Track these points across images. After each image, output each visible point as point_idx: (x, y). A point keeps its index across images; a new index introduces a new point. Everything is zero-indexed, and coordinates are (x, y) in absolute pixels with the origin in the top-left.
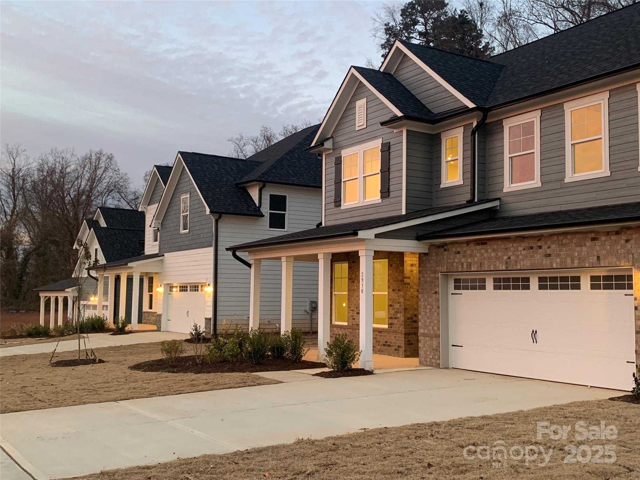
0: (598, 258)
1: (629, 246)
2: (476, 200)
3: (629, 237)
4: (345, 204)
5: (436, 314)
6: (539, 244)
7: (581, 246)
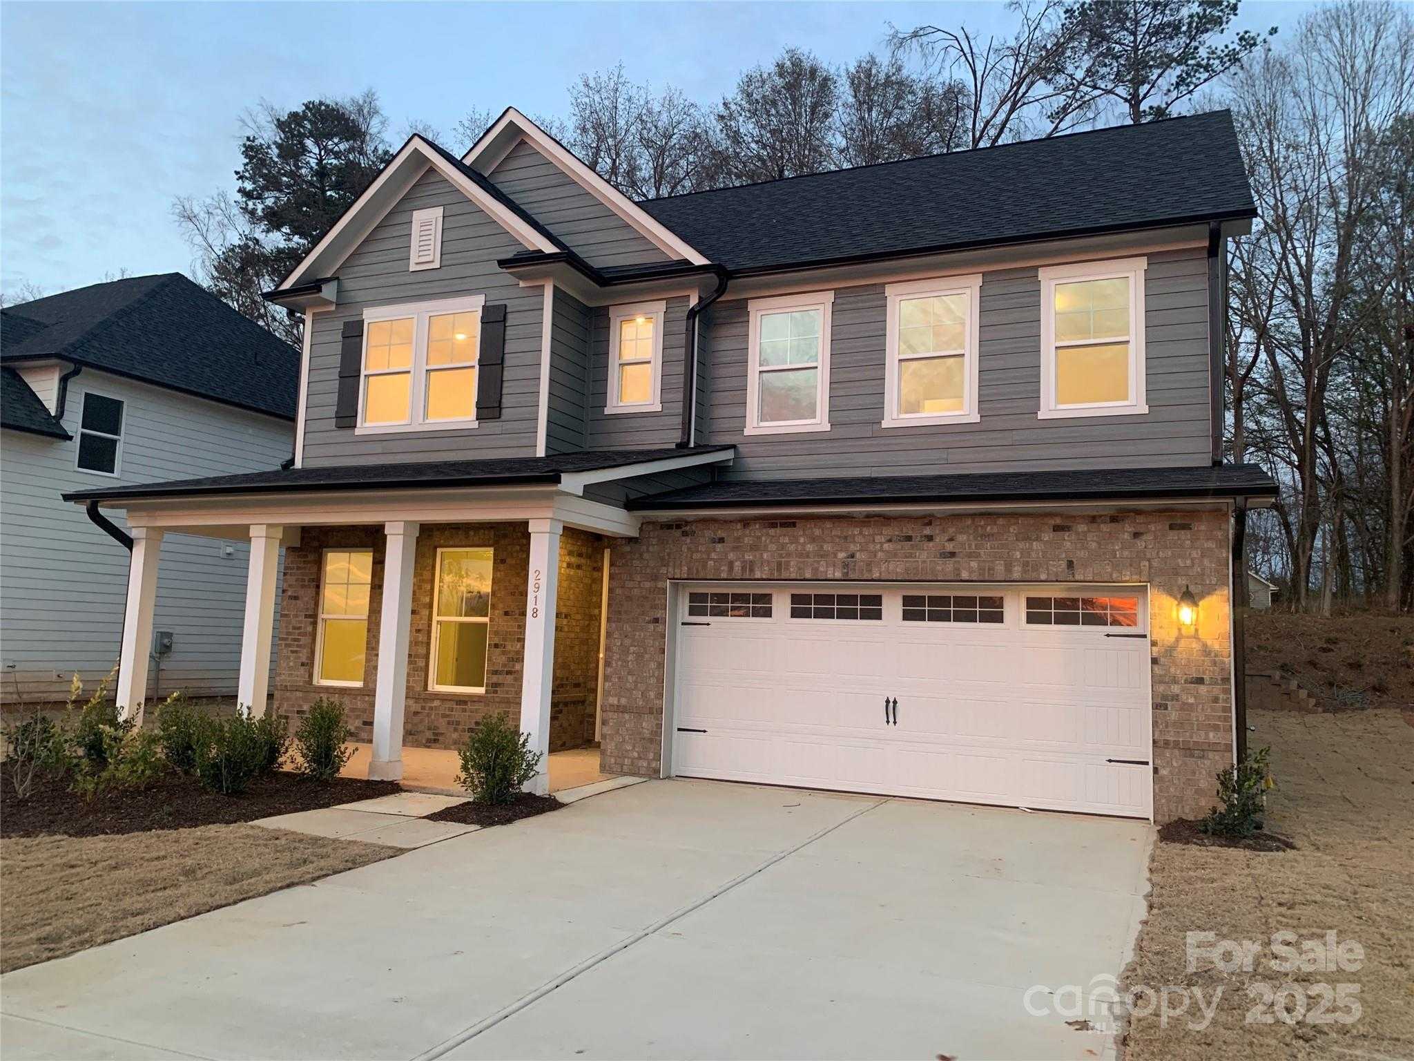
0: (1070, 564)
1: (1140, 544)
2: (692, 445)
3: (1140, 529)
4: (367, 425)
5: (653, 665)
6: (927, 531)
7: (1027, 539)
